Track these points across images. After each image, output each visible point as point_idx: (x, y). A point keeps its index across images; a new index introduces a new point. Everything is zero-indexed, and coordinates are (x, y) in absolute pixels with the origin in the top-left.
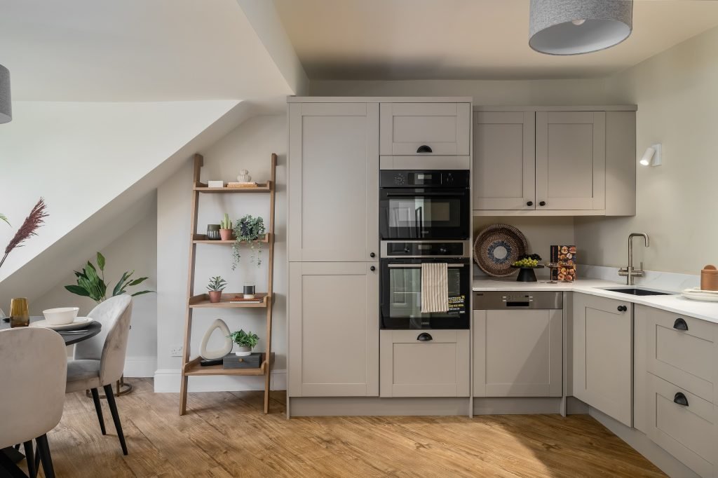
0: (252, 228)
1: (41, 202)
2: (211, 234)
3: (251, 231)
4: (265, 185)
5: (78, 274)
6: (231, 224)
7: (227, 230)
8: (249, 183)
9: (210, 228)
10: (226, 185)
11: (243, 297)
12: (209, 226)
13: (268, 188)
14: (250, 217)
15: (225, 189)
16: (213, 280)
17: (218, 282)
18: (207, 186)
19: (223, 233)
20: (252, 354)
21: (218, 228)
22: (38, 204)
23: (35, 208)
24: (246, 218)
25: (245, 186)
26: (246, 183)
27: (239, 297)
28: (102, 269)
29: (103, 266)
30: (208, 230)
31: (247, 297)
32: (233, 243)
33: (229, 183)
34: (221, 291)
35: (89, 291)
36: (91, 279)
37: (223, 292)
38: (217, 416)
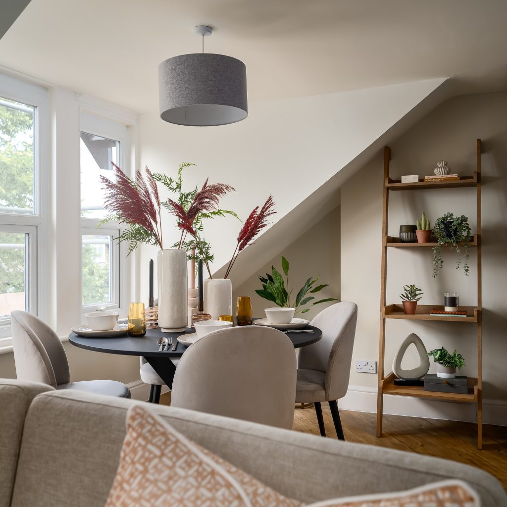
0: (456, 229)
1: (270, 199)
2: (405, 236)
3: (455, 231)
4: (472, 178)
5: (263, 280)
6: (429, 224)
7: (425, 231)
8: (450, 176)
9: (404, 229)
10: (421, 180)
11: (444, 309)
12: (401, 227)
13: (475, 180)
14: (452, 215)
15: (422, 183)
16: (408, 289)
17: (413, 292)
18: (400, 181)
19: (420, 235)
20: (456, 377)
21: (412, 229)
22: (268, 201)
23: (265, 205)
24: (447, 217)
25: (445, 179)
26: (447, 176)
27: (439, 309)
28: (286, 274)
29: (287, 271)
30: (401, 232)
31: (448, 309)
32: (434, 247)
33: (426, 177)
34: (417, 302)
35: (276, 296)
36: (277, 285)
37: (419, 303)
38: (420, 444)
